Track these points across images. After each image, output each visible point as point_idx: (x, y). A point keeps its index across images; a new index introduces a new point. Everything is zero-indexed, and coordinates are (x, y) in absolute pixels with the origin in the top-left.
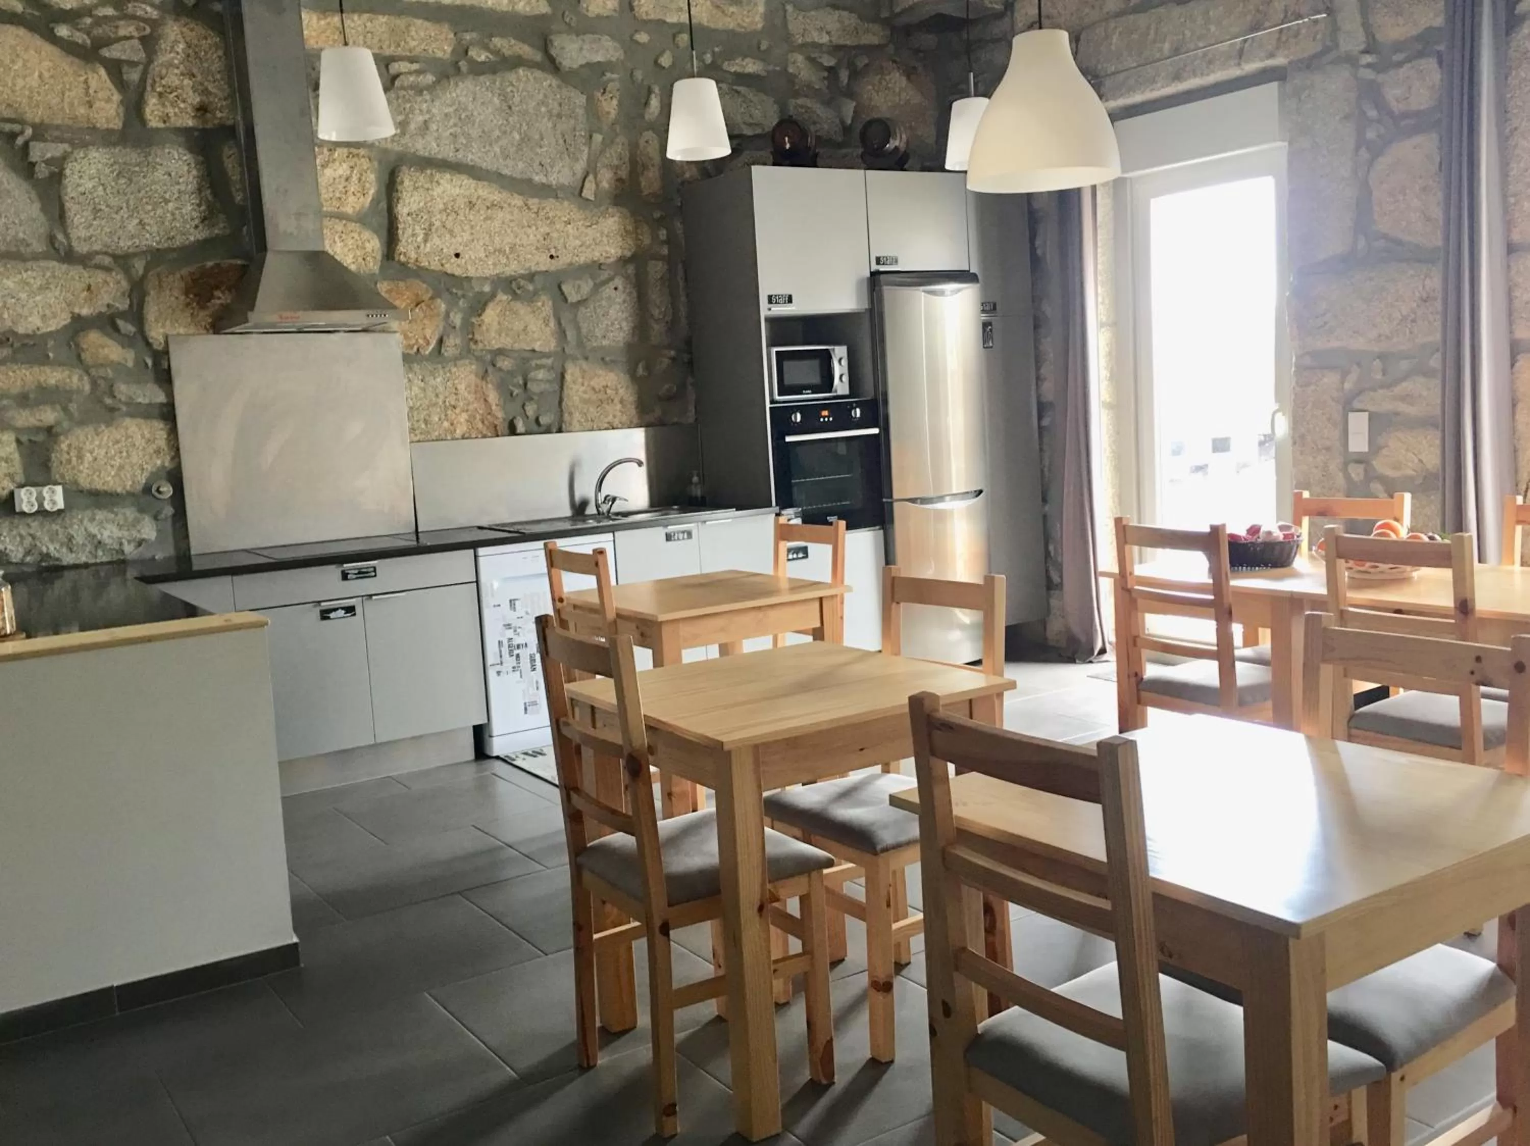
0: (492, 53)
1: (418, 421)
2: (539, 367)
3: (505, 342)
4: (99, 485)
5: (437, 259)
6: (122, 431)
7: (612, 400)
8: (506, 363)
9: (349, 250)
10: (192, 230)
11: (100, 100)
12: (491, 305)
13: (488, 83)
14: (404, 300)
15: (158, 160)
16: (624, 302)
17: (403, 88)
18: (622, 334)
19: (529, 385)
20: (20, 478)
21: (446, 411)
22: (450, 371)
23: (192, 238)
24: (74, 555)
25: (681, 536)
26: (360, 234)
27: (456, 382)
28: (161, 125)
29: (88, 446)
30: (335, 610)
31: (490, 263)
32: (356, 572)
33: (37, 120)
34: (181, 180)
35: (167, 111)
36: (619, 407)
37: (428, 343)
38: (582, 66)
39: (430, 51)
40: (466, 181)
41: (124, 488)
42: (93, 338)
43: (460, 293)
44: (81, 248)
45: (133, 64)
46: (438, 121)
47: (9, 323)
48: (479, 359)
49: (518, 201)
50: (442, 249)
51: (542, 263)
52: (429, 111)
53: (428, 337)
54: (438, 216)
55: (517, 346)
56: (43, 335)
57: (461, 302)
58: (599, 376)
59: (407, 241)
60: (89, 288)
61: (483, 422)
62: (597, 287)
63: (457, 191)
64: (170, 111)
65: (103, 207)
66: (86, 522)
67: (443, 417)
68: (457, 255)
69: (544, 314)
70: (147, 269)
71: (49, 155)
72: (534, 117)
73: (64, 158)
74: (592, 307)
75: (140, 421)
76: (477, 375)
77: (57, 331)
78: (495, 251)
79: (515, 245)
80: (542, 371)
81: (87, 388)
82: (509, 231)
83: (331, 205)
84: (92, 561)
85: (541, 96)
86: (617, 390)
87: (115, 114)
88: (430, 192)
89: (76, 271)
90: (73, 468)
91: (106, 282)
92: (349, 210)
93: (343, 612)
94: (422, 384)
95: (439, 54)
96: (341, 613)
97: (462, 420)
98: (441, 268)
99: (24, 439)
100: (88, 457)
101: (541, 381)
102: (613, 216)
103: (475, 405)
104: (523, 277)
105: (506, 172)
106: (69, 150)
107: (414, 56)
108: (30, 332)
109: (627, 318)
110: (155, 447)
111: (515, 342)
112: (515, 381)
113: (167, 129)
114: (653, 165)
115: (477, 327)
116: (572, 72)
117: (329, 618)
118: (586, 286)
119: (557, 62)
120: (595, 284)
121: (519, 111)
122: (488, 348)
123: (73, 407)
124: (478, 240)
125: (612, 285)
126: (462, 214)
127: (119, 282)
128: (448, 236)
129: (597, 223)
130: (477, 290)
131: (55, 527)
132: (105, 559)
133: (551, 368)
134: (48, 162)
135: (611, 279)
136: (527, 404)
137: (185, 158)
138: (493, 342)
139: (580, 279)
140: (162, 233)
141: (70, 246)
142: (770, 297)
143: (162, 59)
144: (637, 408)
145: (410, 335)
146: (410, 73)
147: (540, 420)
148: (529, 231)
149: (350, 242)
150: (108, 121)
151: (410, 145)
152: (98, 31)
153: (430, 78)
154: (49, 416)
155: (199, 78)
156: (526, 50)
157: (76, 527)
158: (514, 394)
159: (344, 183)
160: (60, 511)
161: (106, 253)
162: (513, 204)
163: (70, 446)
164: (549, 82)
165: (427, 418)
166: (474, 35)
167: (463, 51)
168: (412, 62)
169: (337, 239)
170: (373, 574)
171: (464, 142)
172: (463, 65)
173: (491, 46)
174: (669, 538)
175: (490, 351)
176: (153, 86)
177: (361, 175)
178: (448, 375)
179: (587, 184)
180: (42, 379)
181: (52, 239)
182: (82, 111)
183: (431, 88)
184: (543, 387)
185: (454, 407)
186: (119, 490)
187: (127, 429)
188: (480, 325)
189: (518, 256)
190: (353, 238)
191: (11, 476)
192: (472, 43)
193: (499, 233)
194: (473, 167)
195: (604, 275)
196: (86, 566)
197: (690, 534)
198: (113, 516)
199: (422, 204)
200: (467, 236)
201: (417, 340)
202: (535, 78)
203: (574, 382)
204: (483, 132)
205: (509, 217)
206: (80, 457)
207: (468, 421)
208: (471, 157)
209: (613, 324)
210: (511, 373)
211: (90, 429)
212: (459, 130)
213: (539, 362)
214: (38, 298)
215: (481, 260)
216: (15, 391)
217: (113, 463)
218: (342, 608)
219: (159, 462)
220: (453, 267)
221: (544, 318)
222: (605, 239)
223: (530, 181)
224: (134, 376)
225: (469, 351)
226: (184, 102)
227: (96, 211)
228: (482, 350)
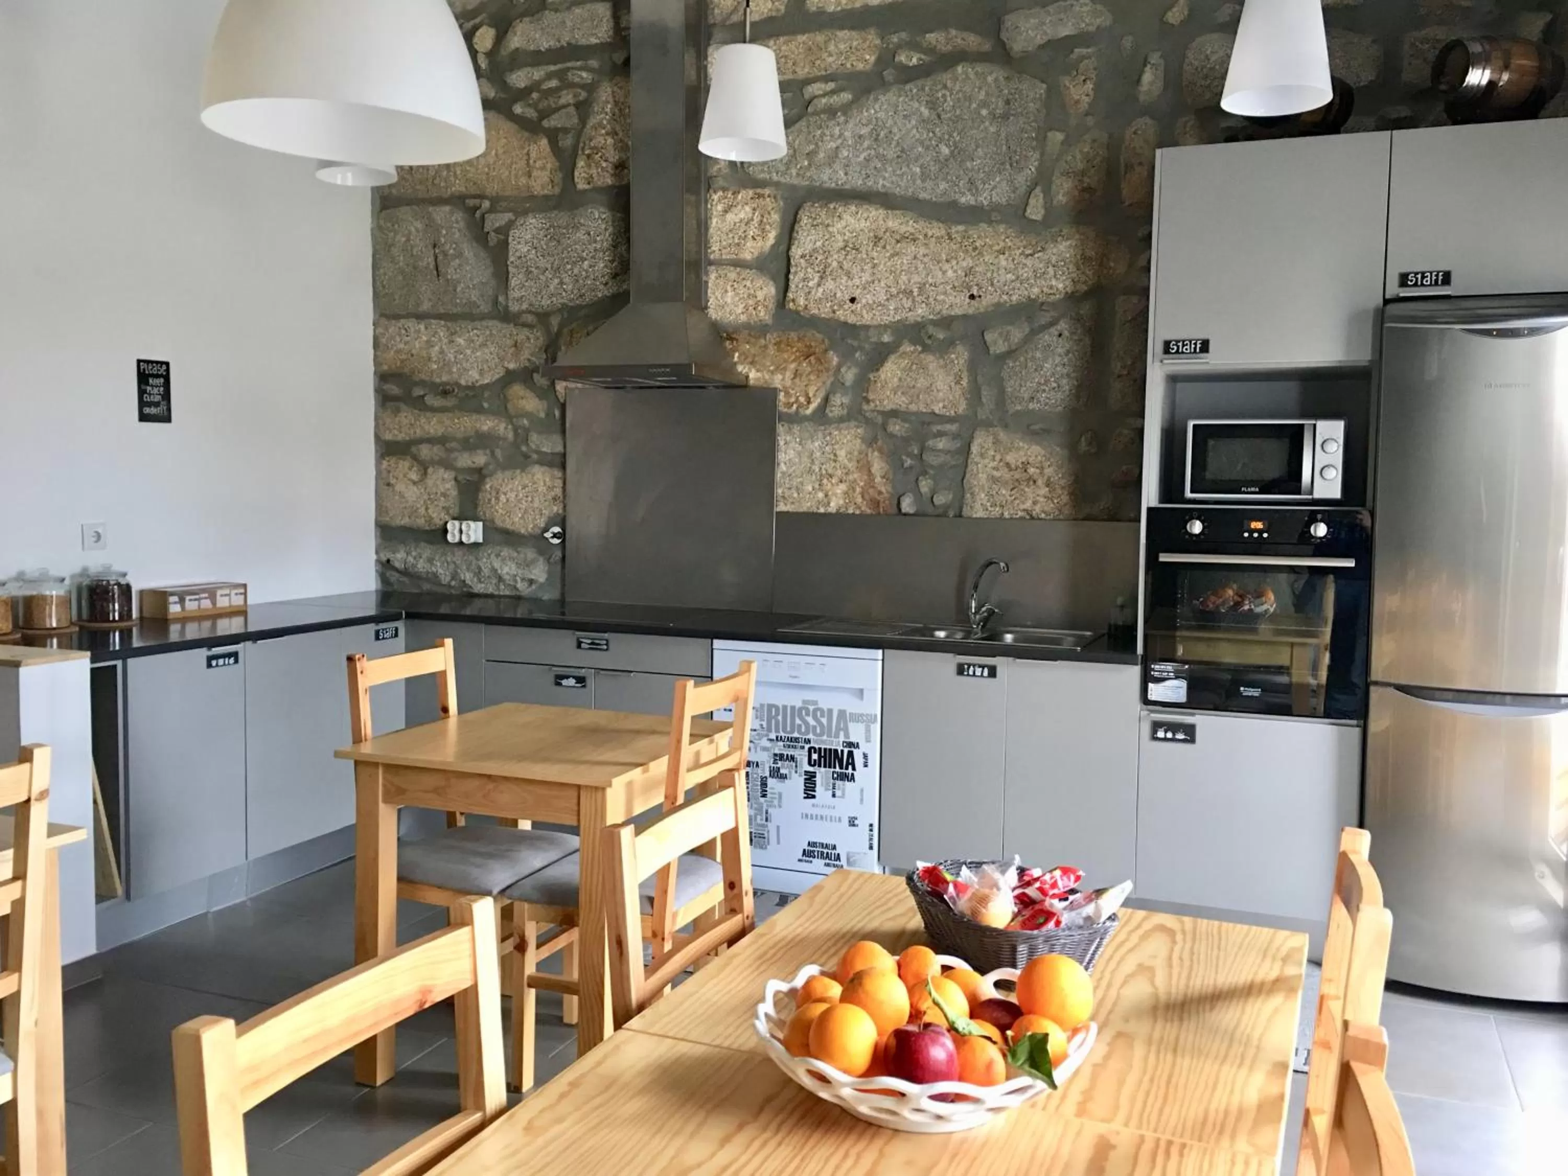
0: (925, 54)
1: (790, 489)
2: (940, 434)
3: (900, 401)
4: (509, 526)
5: (828, 305)
6: (530, 476)
7: (1035, 482)
8: (897, 427)
9: (740, 299)
10: (602, 287)
11: (537, 169)
12: (892, 358)
13: (915, 91)
14: (792, 353)
15: (582, 221)
16: (1068, 352)
17: (816, 113)
18: (1059, 395)
19: (924, 457)
20: (455, 511)
21: (821, 480)
22: (830, 434)
23: (600, 295)
24: (483, 585)
25: (978, 671)
26: (752, 281)
27: (836, 447)
28: (587, 187)
29: (503, 489)
30: (567, 677)
31: (891, 308)
32: (589, 641)
33: (494, 194)
34: (598, 239)
35: (591, 172)
36: (1044, 491)
37: (809, 402)
38: (1042, 47)
39: (849, 66)
40: (874, 213)
41: (527, 530)
42: (517, 390)
43: (855, 343)
44: (514, 307)
45: (565, 130)
46: (849, 146)
47: (455, 376)
48: (868, 422)
49: (937, 230)
50: (835, 294)
51: (958, 304)
52: (841, 135)
53: (811, 395)
54: (836, 256)
55: (913, 408)
56: (481, 386)
57: (857, 355)
58: (1019, 449)
59: (797, 286)
60: (515, 345)
61: (863, 497)
62: (1034, 332)
63: (863, 224)
64: (594, 171)
65: (533, 269)
66: (493, 556)
67: (817, 486)
68: (853, 300)
69: (956, 369)
70: (561, 326)
71: (497, 225)
72: (970, 123)
73: (510, 225)
74: (1022, 359)
75: (545, 468)
76: (863, 439)
77: (494, 383)
78: (898, 293)
79: (924, 284)
80: (944, 439)
81: (510, 435)
82: (921, 267)
83: (729, 253)
84: (496, 593)
85: (982, 96)
86: (1042, 468)
87: (548, 180)
88: (831, 229)
89: (509, 328)
90: (492, 507)
91: (528, 339)
92: (747, 256)
93: (574, 681)
94: (800, 448)
95: (860, 66)
96: (572, 682)
97: (839, 491)
98: (831, 315)
99: (460, 478)
100: (503, 498)
101: (940, 451)
102: (1068, 239)
103: (856, 476)
104: (935, 323)
105: (923, 195)
106: (513, 218)
107: (830, 75)
108: (470, 384)
109: (1068, 375)
110: (553, 493)
111: (911, 403)
112: (910, 450)
113: (591, 190)
114: (1140, 164)
115: (872, 383)
116: (1026, 56)
117: (560, 684)
118: (1017, 334)
119: (1008, 47)
120: (1032, 330)
121: (950, 119)
122: (878, 408)
123: (498, 452)
124: (879, 281)
125: (1054, 331)
126: (864, 252)
127: (538, 339)
128: (845, 278)
129: (1043, 249)
130: (874, 339)
131: (471, 558)
132: (507, 593)
133: (956, 436)
134: (497, 231)
135: (1052, 324)
136: (920, 478)
137: (604, 216)
138: (885, 402)
139: (1012, 324)
140: (575, 292)
141: (507, 306)
142: (1167, 344)
143: (592, 121)
144: (1071, 494)
145: (792, 392)
146: (824, 95)
147: (934, 499)
148: (946, 266)
149: (742, 291)
150: (543, 187)
151: (815, 177)
152: (543, 105)
153: (846, 96)
154: (480, 459)
155: (621, 134)
156: (972, 41)
157: (485, 560)
158: (906, 465)
159: (743, 227)
160: (476, 545)
161: (530, 312)
162: (930, 234)
163: (491, 487)
164: (994, 75)
165: (800, 486)
166: (903, 35)
167: (886, 59)
168: (826, 82)
169: (729, 288)
170: (605, 647)
171: (879, 165)
172: (889, 74)
173: (925, 45)
174: (961, 670)
175: (882, 413)
176: (583, 149)
177: (762, 216)
178: (828, 438)
179: (1032, 201)
180: (478, 426)
181: (496, 302)
182: (523, 181)
183: (846, 109)
184: (942, 459)
185: (831, 476)
186: (523, 531)
187: (533, 475)
188: (875, 381)
189: (928, 298)
190: (745, 286)
191: (446, 509)
192: (899, 46)
193: (908, 272)
194: (886, 194)
195: (1044, 319)
196: (491, 596)
197: (993, 672)
198: (516, 554)
199: (819, 244)
200: (866, 277)
201: (797, 398)
202: (976, 73)
203: (982, 456)
204: (903, 151)
205: (922, 251)
206: (497, 499)
207: (846, 493)
208: (881, 184)
209: (1047, 382)
210: (906, 440)
211: (508, 473)
212: (873, 152)
213: (939, 427)
214: (478, 354)
215: (880, 304)
216: (459, 435)
217: (521, 506)
218: (574, 677)
219: (555, 509)
220: (845, 314)
221: (956, 375)
222: (1051, 270)
223: (954, 204)
224: (543, 426)
225: (860, 411)
226: (606, 161)
227: (529, 272)
228: (873, 411)
